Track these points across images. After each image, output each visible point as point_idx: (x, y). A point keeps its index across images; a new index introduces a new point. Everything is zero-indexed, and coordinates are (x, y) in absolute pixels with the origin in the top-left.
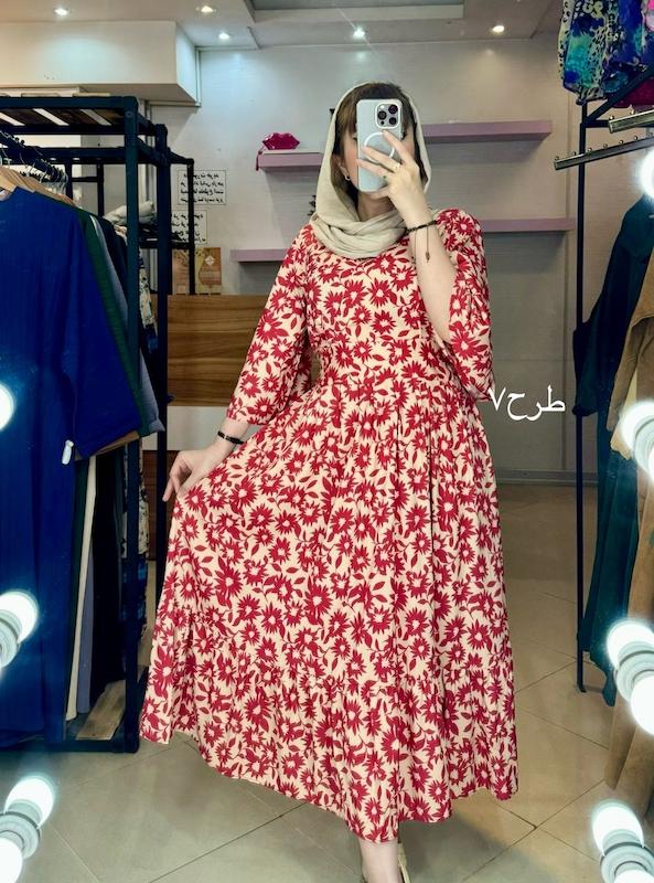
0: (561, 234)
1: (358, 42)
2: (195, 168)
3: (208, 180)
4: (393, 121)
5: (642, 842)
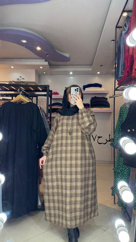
0: (111, 113)
1: (71, 75)
2: (38, 98)
3: (41, 101)
4: (78, 91)
5: (125, 226)
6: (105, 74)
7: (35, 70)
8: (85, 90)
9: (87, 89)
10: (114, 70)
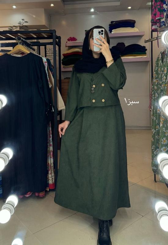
0: (148, 62)
1: (92, 12)
4: (102, 34)
6: (139, 10)
7: (43, 9)
8: (112, 33)
9: (114, 31)
10: (150, 4)
